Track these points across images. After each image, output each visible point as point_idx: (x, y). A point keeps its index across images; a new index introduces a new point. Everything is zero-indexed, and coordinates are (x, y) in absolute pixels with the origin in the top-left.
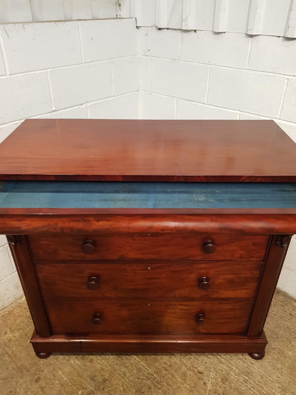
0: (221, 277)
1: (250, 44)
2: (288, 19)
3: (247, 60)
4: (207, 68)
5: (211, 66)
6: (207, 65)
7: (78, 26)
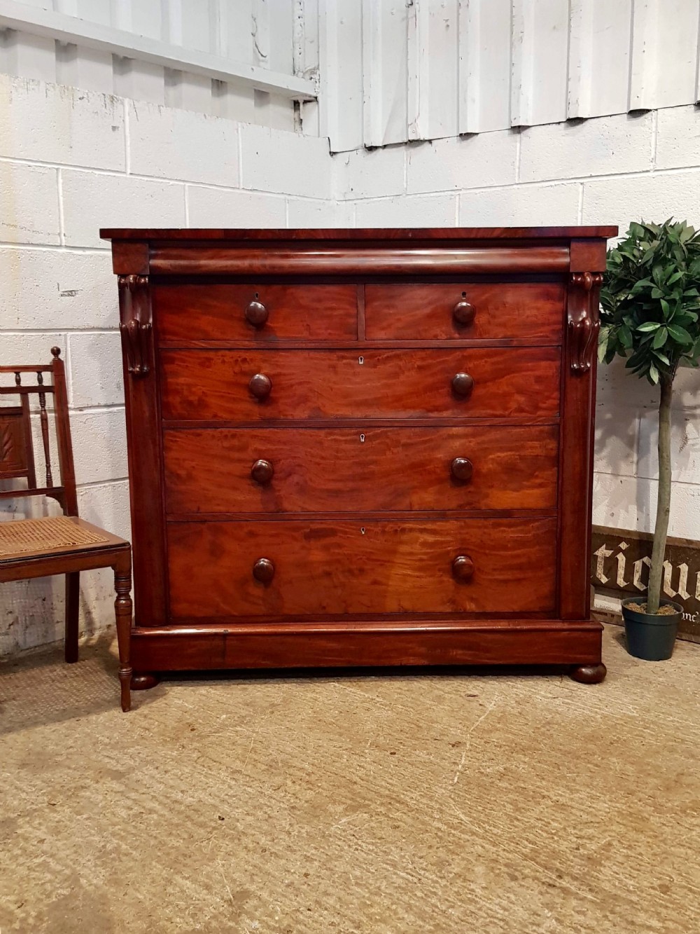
0: (491, 457)
1: (518, 145)
2: (568, 92)
3: (517, 170)
4: (453, 197)
5: (460, 192)
6: (453, 193)
7: (237, 129)
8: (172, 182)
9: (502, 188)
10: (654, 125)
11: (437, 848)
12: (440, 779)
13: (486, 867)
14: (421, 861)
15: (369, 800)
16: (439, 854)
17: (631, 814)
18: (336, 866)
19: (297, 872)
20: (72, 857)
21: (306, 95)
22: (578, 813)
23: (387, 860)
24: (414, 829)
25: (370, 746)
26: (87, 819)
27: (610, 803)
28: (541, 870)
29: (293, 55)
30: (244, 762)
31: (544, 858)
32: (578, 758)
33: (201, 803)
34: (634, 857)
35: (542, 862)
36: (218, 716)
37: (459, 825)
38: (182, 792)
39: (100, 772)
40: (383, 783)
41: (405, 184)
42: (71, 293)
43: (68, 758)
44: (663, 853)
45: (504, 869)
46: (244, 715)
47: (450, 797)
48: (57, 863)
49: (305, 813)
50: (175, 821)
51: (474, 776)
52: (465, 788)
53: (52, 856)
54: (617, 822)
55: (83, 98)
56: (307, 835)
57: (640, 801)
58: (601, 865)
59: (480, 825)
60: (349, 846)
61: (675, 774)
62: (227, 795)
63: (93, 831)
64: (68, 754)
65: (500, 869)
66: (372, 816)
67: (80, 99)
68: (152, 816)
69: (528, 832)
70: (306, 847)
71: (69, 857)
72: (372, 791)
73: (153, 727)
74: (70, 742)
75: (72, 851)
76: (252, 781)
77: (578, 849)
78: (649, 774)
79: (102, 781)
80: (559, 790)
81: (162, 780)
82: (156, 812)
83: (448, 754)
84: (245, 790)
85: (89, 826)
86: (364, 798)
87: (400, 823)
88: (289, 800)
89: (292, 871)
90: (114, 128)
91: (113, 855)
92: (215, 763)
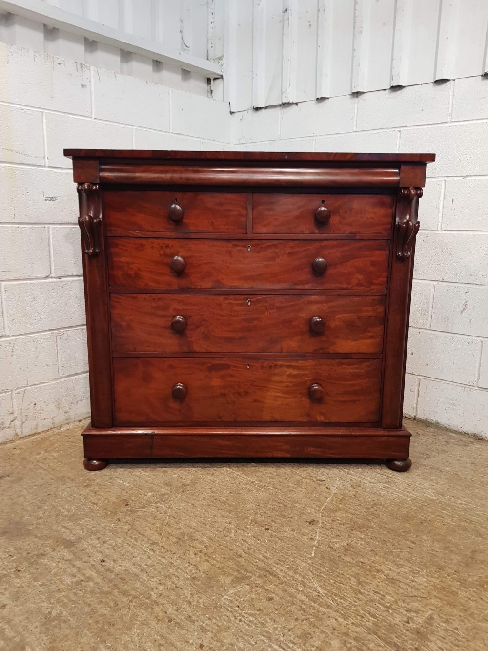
0: (338, 316)
1: (356, 105)
2: (392, 68)
3: (355, 122)
4: (311, 141)
5: (316, 138)
6: (311, 138)
7: (169, 92)
8: (123, 126)
9: (344, 135)
10: (452, 90)
11: (302, 621)
12: (302, 553)
13: (340, 640)
14: (290, 633)
15: (251, 572)
16: (304, 627)
17: (444, 588)
18: (224, 637)
19: (194, 644)
20: (23, 623)
21: (215, 74)
22: (405, 587)
23: (264, 631)
24: (283, 602)
25: (251, 522)
26: (41, 585)
27: (427, 578)
28: (382, 644)
29: (207, 47)
30: (161, 534)
31: (383, 632)
32: (399, 535)
33: (127, 572)
34: (452, 631)
35: (383, 636)
36: (146, 494)
37: (317, 597)
38: (114, 561)
39: (57, 541)
40: (261, 556)
41: (279, 132)
42: (52, 199)
43: (36, 527)
44: (475, 628)
45: (354, 643)
46: (163, 493)
47: (309, 570)
48: (12, 629)
49: (203, 584)
50: (106, 589)
51: (326, 550)
52: (320, 561)
53: (9, 622)
54: (435, 596)
55: (61, 64)
56: (204, 605)
57: (448, 576)
58: (429, 640)
59: (333, 598)
60: (235, 618)
61: (470, 550)
62: (146, 564)
63: (44, 597)
64: (37, 524)
65: (351, 643)
66: (252, 588)
67: (59, 64)
68: (90, 583)
69: (370, 605)
70: (202, 617)
71: (21, 623)
72: (252, 564)
73: (100, 502)
74: (41, 513)
75: (25, 617)
76: (166, 552)
77: (408, 622)
78: (452, 551)
79: (57, 549)
80: (388, 564)
81: (100, 550)
82: (93, 580)
83: (306, 531)
84: (160, 560)
85: (41, 591)
86: (246, 570)
87: (273, 595)
88: (191, 571)
89: (191, 642)
90: (83, 86)
91: (56, 622)
92: (140, 535)
